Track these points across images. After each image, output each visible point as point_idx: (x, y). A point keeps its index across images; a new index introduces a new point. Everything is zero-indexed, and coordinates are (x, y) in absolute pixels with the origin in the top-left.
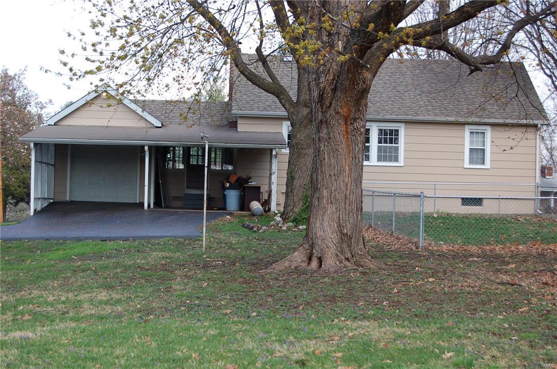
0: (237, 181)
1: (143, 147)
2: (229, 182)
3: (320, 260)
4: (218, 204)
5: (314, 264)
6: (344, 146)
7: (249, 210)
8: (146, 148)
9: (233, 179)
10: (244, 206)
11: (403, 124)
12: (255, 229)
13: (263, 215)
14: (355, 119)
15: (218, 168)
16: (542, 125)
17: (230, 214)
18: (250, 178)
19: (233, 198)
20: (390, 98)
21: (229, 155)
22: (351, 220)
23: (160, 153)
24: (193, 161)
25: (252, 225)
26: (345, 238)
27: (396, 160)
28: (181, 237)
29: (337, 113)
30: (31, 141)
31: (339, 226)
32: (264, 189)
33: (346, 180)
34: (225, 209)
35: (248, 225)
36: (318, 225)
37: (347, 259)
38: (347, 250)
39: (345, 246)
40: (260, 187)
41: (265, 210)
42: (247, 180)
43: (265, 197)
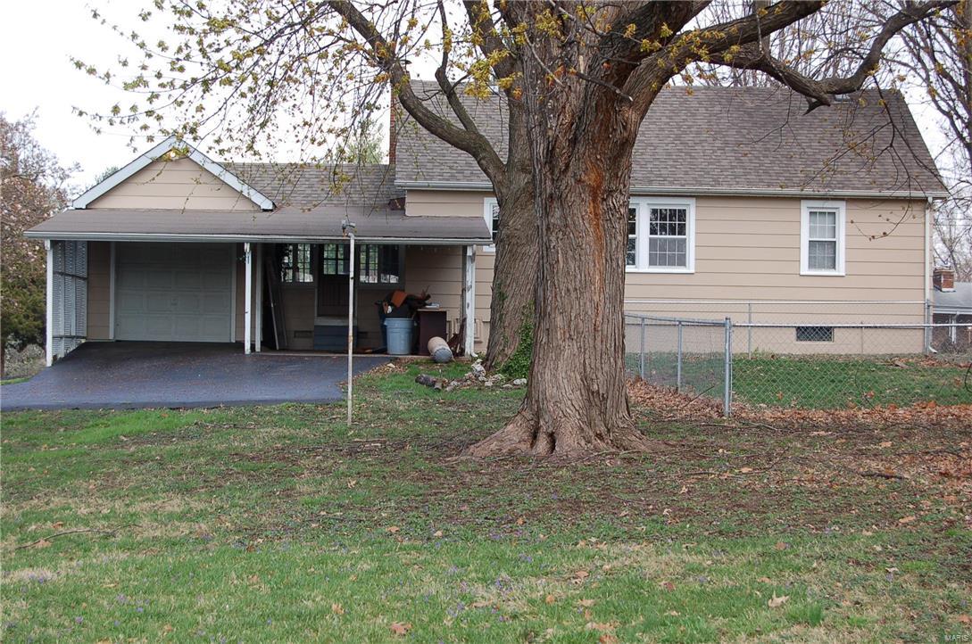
0: (405, 302)
1: (241, 245)
2: (392, 305)
3: (552, 438)
4: (372, 344)
5: (542, 445)
6: (591, 239)
7: (427, 353)
8: (247, 247)
9: (399, 299)
10: (417, 345)
11: (694, 199)
12: (438, 386)
13: (451, 361)
14: (610, 192)
15: (373, 280)
16: (934, 198)
17: (395, 360)
18: (429, 297)
19: (398, 331)
20: (669, 154)
21: (391, 257)
22: (606, 368)
23: (272, 255)
24: (329, 270)
25: (432, 378)
26: (594, 399)
27: (682, 262)
28: (309, 401)
29: (579, 181)
30: (47, 238)
31: (585, 378)
32: (453, 316)
33: (596, 298)
34: (384, 351)
35: (426, 379)
36: (548, 377)
37: (600, 436)
38: (598, 420)
39: (595, 412)
40: (445, 313)
41: (454, 353)
42: (423, 301)
43: (455, 329)
